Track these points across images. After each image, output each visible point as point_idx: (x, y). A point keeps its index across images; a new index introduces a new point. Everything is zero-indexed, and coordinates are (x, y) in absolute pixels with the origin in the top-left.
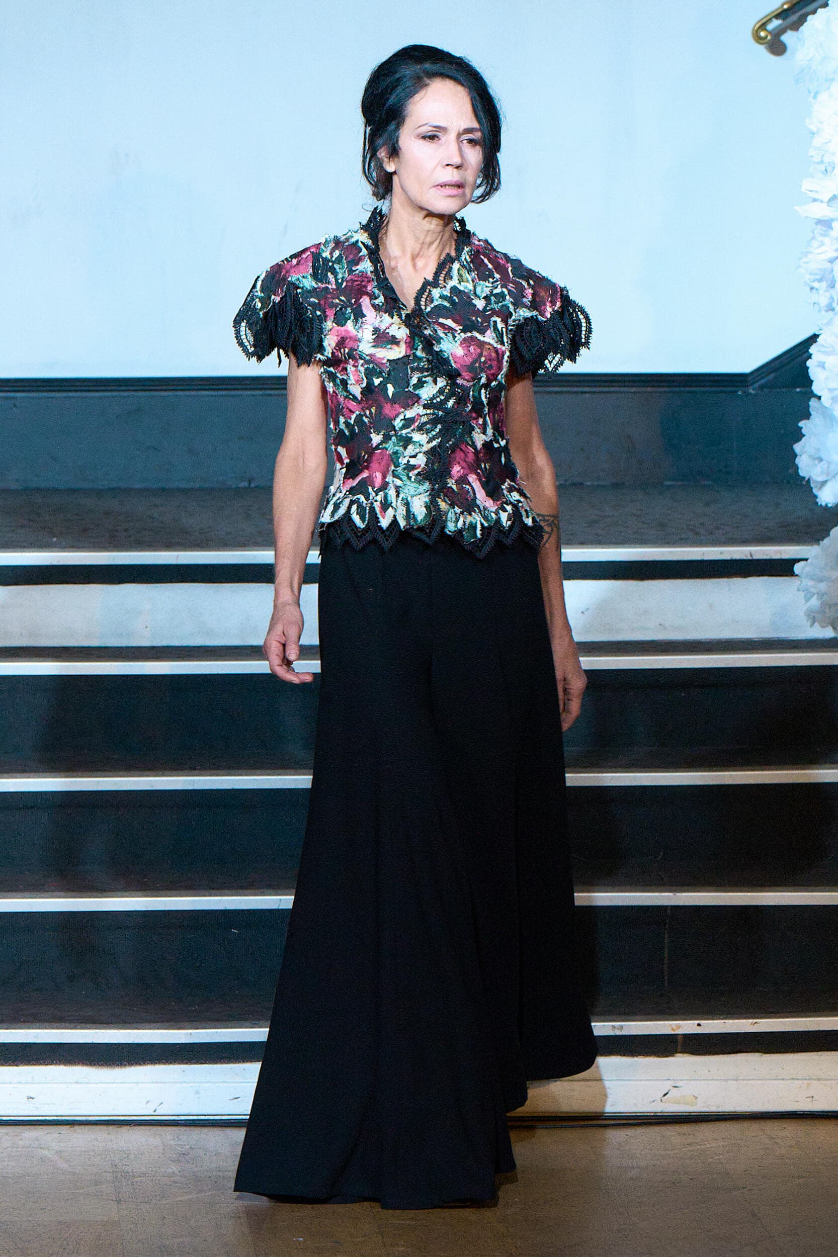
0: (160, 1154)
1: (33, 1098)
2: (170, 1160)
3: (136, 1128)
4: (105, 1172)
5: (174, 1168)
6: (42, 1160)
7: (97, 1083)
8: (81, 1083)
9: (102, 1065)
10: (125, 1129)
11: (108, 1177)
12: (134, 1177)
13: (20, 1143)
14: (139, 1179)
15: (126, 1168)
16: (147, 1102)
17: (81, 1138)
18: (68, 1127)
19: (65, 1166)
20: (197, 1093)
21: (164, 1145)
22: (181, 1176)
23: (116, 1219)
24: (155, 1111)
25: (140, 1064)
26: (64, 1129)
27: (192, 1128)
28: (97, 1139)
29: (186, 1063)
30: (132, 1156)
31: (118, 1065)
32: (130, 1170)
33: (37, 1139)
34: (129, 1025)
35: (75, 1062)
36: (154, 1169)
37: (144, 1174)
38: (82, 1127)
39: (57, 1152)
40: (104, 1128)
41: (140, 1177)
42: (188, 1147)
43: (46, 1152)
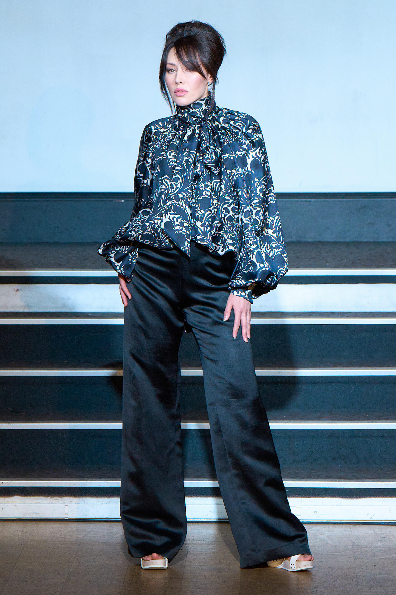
0: (374, 538)
1: (317, 512)
2: (378, 540)
3: (363, 526)
4: (349, 545)
5: (379, 544)
6: (321, 539)
7: (345, 506)
8: (338, 506)
9: (348, 498)
10: (358, 526)
11: (350, 547)
12: (362, 547)
13: (311, 532)
14: (363, 549)
15: (358, 544)
16: (368, 514)
17: (338, 530)
18: (332, 525)
19: (331, 542)
20: (390, 510)
21: (375, 534)
22: (382, 547)
23: (354, 566)
24: (371, 518)
25: (365, 498)
26: (331, 526)
27: (388, 526)
28: (345, 530)
29: (385, 497)
30: (361, 538)
31: (355, 498)
32: (360, 545)
33: (318, 530)
34: (360, 480)
35: (336, 496)
36: (371, 544)
37: (366, 547)
38: (339, 525)
39: (328, 536)
40: (349, 525)
41: (364, 547)
42: (385, 535)
43: (323, 536)
